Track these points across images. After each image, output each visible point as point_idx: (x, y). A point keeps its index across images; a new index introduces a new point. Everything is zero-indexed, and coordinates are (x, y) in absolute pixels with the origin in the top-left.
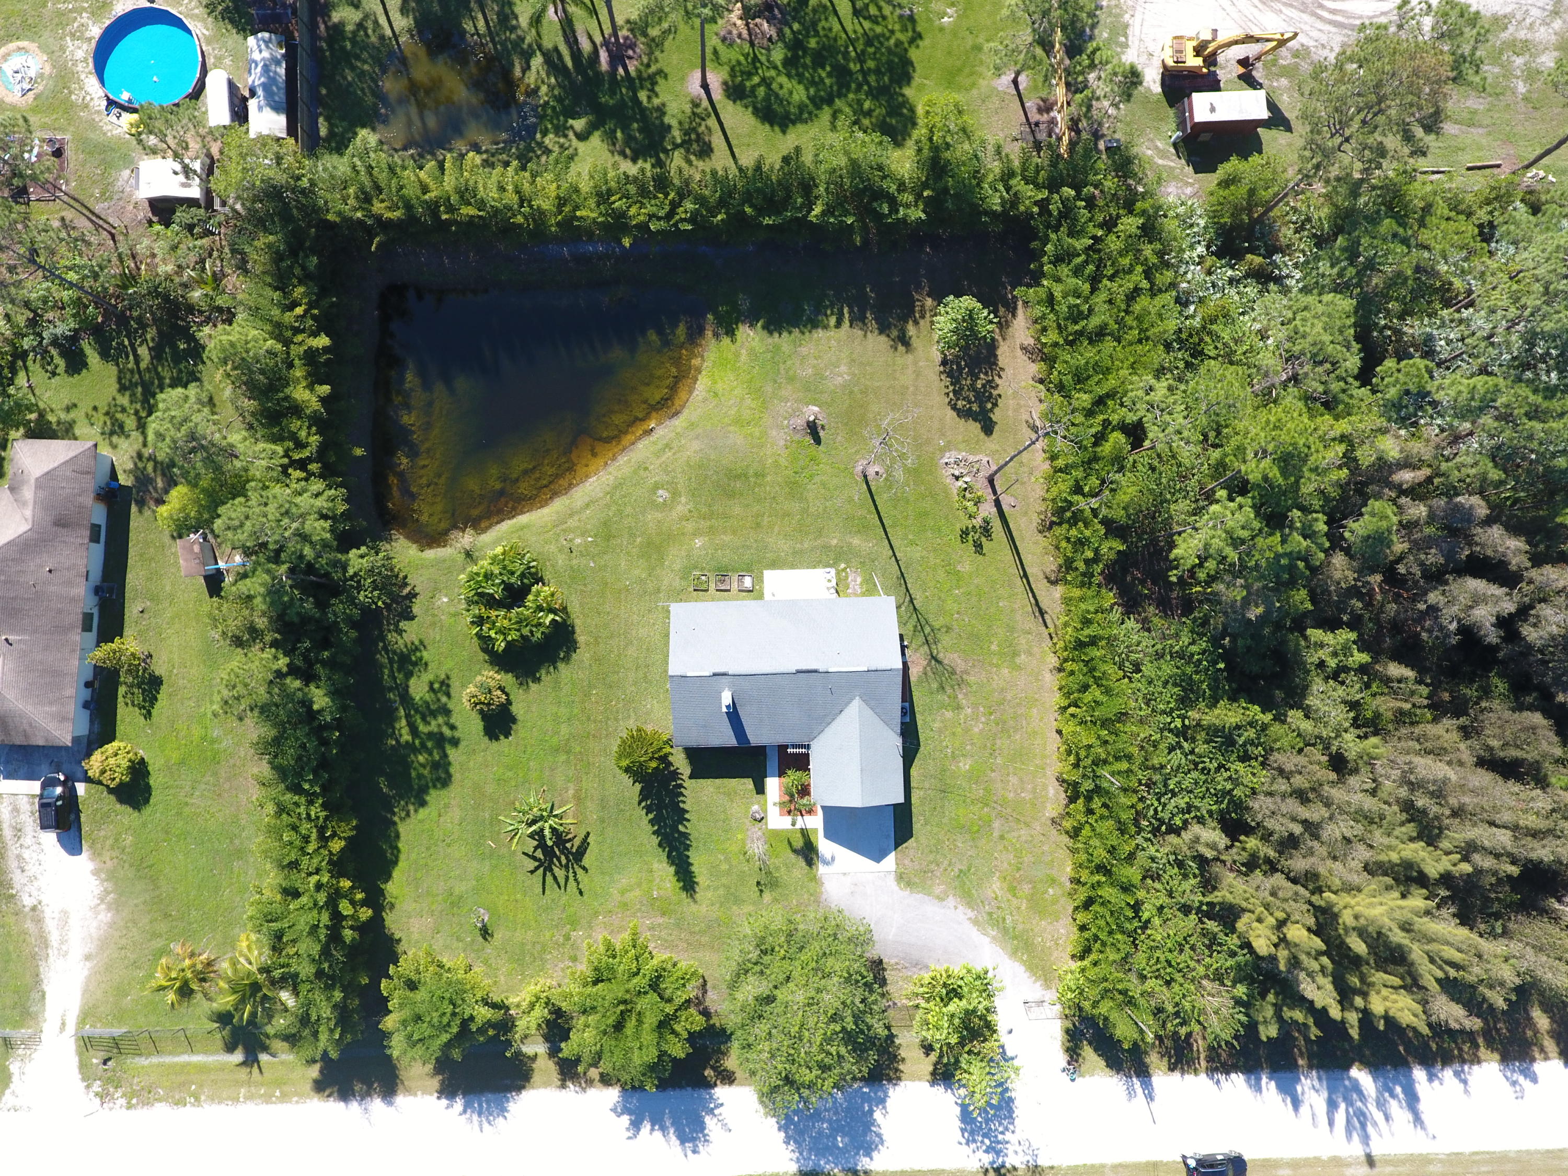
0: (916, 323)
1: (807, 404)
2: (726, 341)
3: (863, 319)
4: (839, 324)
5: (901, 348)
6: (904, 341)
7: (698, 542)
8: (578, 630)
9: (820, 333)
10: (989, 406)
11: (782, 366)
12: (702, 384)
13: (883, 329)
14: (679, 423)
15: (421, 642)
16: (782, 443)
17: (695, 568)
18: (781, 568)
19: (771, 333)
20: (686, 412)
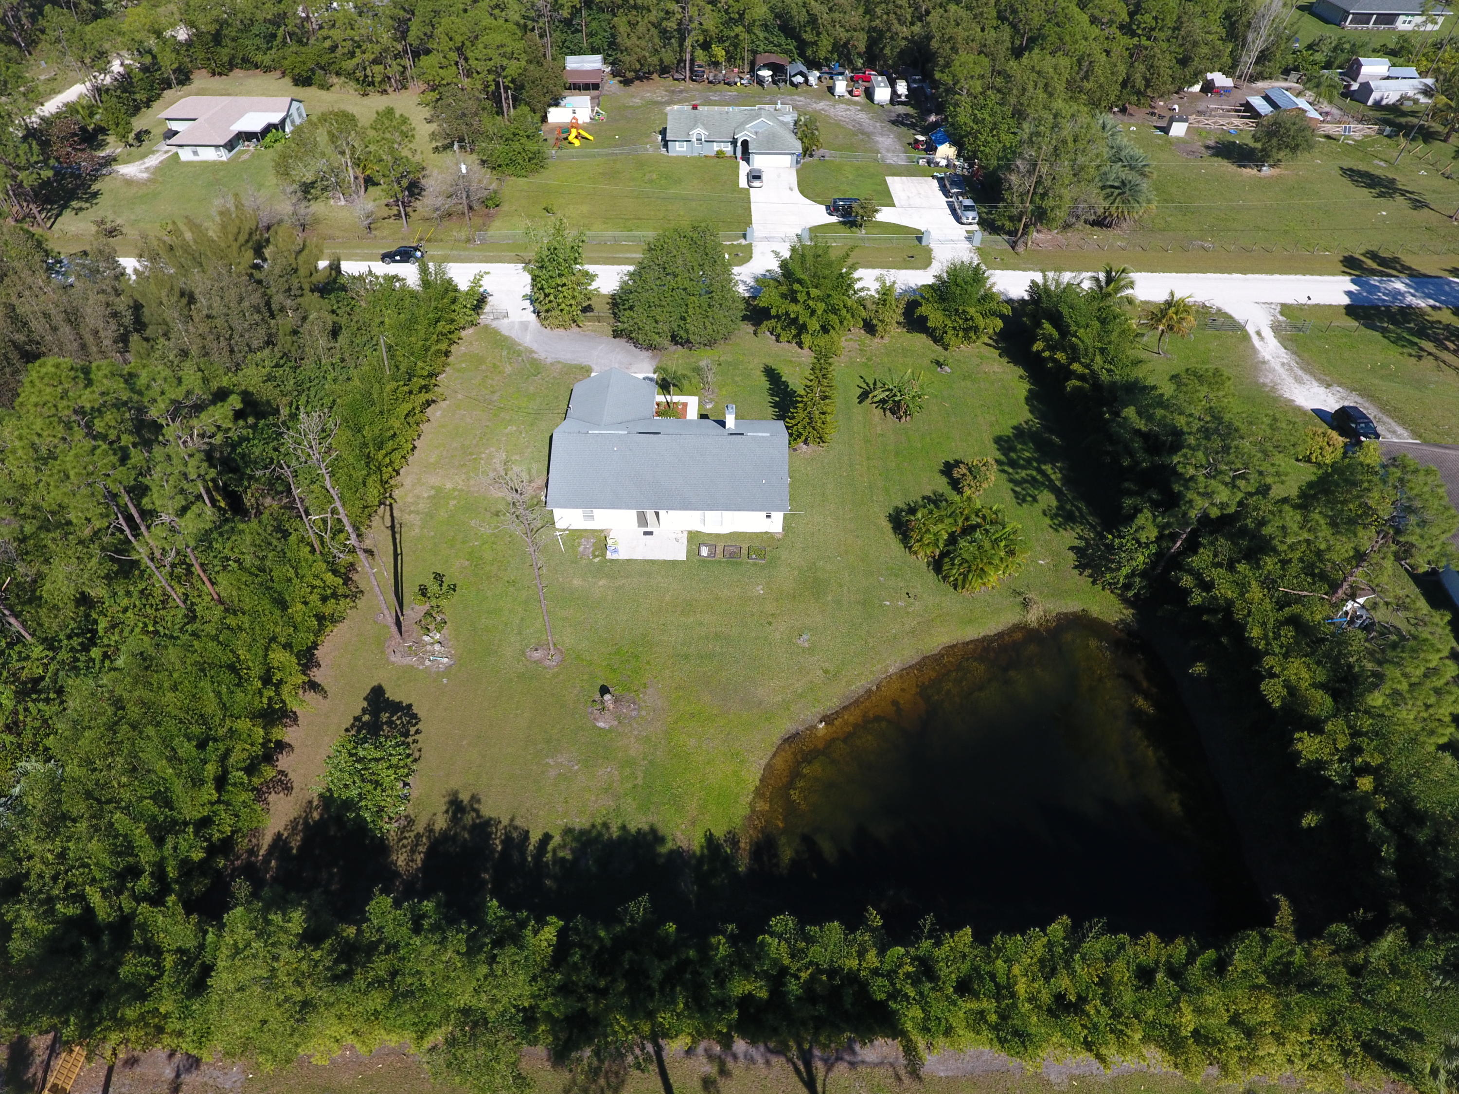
0: (429, 829)
1: (610, 730)
2: (719, 832)
3: (508, 840)
4: (547, 838)
5: (465, 797)
6: (456, 807)
7: (760, 590)
8: (891, 531)
9: (580, 822)
10: (366, 718)
11: (640, 781)
12: (753, 776)
13: (483, 828)
14: (786, 726)
15: (1057, 530)
16: (650, 691)
17: (763, 567)
18: (665, 562)
19: (653, 831)
20: (776, 739)
